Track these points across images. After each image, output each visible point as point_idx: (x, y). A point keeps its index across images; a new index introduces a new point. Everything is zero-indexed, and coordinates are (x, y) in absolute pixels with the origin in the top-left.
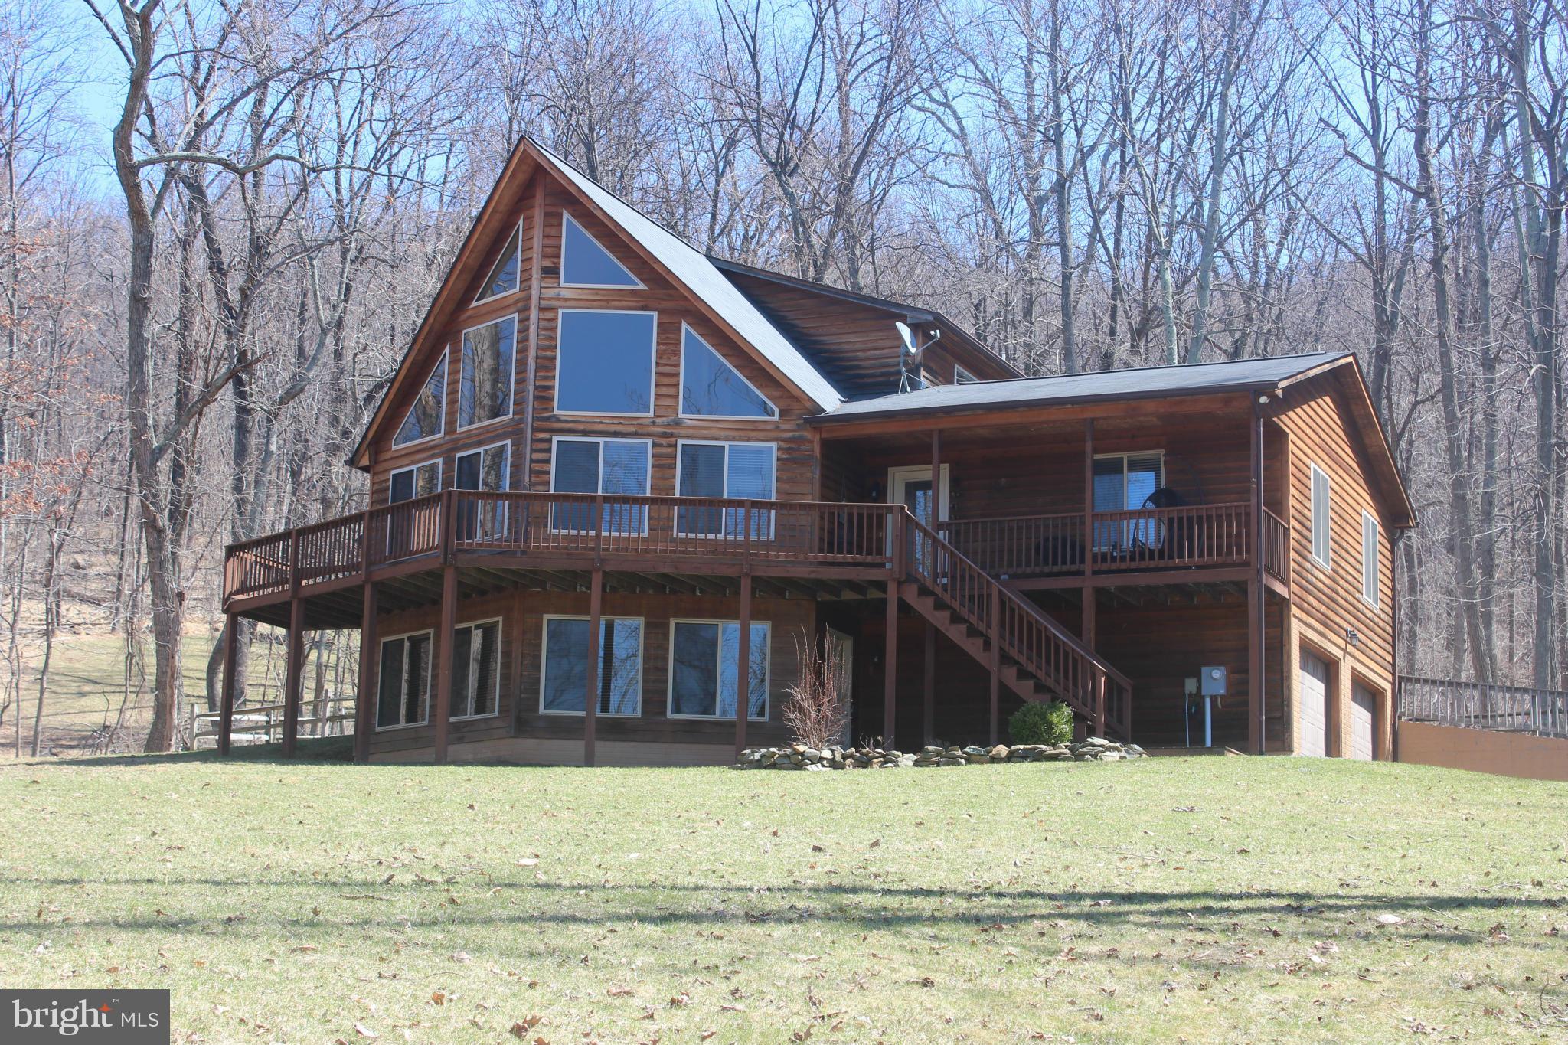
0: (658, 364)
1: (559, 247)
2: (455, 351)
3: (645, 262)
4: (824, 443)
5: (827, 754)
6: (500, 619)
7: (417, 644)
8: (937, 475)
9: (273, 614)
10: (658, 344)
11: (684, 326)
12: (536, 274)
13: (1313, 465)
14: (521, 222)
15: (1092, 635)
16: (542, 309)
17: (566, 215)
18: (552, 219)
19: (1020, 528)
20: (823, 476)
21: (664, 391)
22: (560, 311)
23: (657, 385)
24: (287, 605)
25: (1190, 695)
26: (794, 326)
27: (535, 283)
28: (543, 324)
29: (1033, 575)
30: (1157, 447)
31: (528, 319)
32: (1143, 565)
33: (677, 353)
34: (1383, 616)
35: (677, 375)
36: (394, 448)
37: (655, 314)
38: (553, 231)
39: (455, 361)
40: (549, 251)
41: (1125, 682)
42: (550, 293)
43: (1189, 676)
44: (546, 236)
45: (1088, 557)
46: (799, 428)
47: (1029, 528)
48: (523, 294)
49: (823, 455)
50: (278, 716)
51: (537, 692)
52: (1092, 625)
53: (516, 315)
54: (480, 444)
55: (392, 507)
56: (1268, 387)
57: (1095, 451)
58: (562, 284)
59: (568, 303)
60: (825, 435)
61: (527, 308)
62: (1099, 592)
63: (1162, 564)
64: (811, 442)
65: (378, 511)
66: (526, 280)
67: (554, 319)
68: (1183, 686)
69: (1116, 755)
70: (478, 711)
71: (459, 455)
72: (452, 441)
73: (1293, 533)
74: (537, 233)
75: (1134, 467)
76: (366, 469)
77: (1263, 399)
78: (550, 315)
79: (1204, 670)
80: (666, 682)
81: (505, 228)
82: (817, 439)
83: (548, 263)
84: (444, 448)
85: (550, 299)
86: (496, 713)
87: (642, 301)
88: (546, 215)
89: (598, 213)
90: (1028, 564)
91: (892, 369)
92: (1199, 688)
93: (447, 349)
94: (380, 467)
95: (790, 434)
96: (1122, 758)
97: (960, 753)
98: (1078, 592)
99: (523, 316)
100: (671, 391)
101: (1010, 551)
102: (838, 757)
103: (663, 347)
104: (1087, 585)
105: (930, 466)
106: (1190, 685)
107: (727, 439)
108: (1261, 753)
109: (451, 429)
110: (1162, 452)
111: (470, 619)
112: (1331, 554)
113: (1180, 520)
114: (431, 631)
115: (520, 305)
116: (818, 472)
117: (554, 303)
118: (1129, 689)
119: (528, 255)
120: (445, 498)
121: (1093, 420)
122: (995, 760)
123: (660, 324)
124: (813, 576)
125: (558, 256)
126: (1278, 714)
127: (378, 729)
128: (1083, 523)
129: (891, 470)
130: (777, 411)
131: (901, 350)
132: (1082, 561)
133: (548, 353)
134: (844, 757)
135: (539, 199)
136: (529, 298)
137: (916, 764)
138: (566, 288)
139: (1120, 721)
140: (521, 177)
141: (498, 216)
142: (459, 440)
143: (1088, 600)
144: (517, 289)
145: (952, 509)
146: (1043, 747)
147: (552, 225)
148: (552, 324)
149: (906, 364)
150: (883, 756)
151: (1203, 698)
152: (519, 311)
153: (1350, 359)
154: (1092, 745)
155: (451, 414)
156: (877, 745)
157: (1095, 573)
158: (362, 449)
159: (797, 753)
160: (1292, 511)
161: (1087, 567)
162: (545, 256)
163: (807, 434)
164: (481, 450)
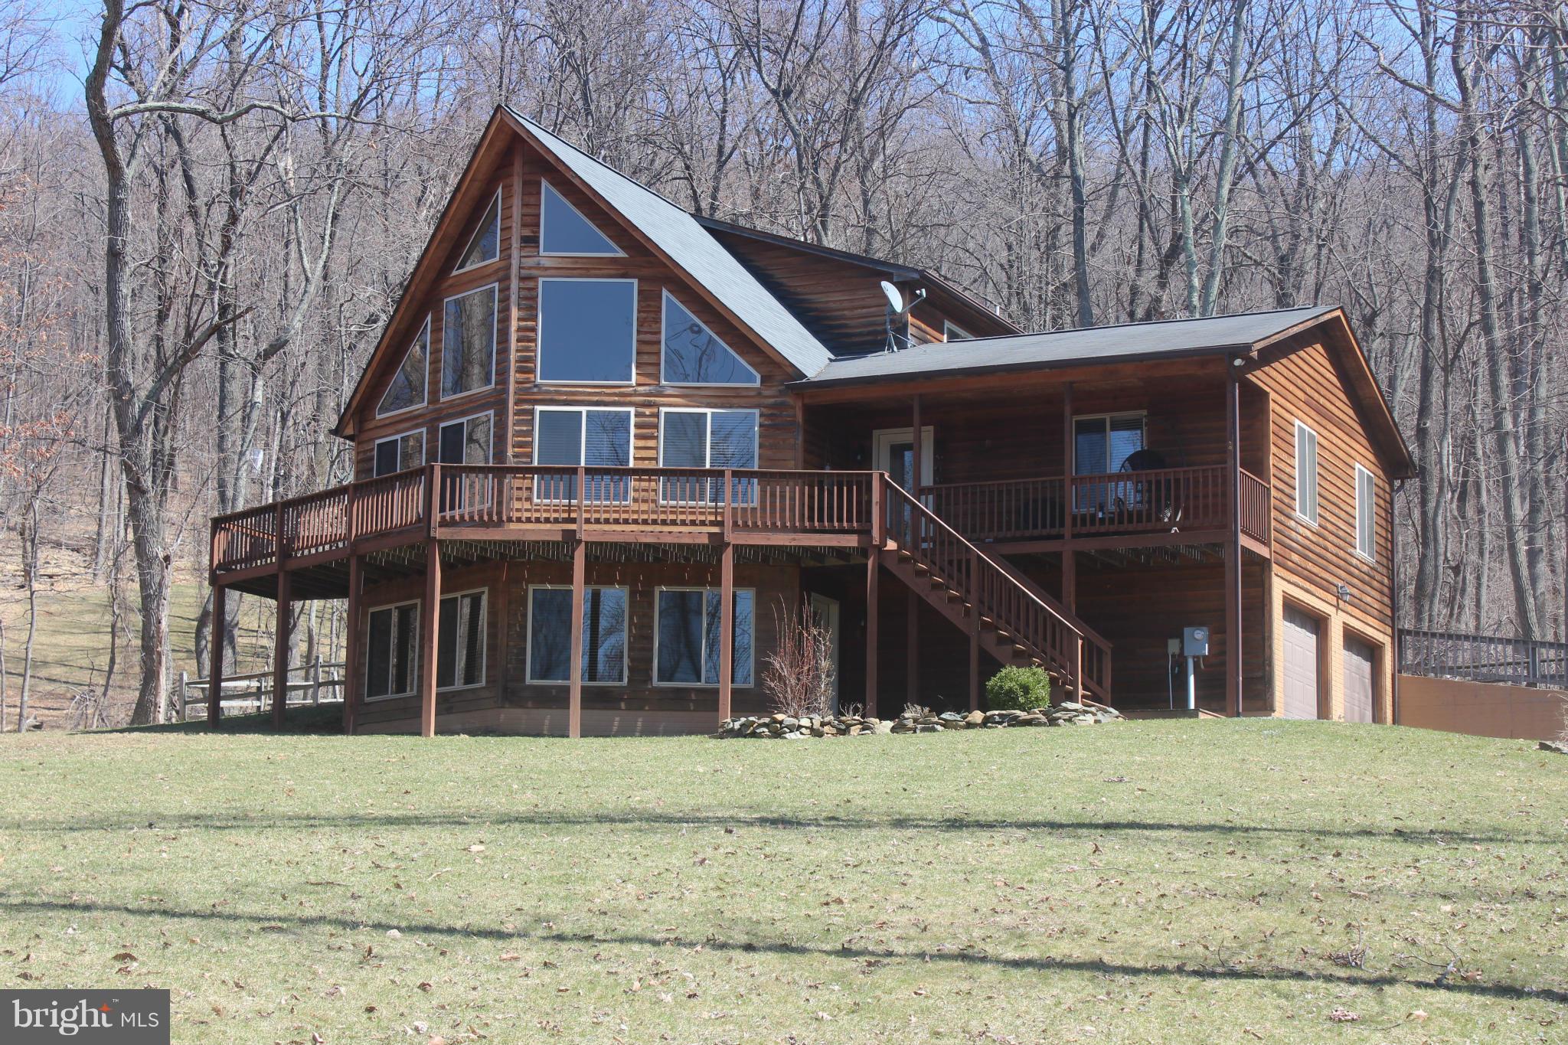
0: (638, 332)
1: (538, 216)
2: (437, 320)
3: (625, 230)
4: (808, 410)
5: (805, 722)
6: (486, 589)
7: (405, 614)
8: (918, 438)
9: (260, 586)
10: (639, 312)
11: (665, 293)
12: (515, 244)
13: (1297, 422)
14: (500, 190)
15: (1072, 598)
16: (522, 279)
17: (544, 183)
18: (531, 189)
19: (1000, 492)
20: (805, 441)
21: (645, 358)
22: (541, 280)
23: (638, 353)
24: (274, 578)
25: (1173, 656)
26: (781, 285)
27: (515, 253)
28: (523, 293)
29: (1014, 539)
30: (1140, 407)
31: (508, 288)
32: (1122, 528)
33: (658, 321)
34: (1380, 569)
35: (659, 342)
36: (378, 417)
37: (635, 281)
38: (532, 200)
39: (437, 330)
40: (528, 219)
41: (1106, 646)
42: (530, 262)
43: (1172, 637)
44: (525, 205)
45: (1068, 521)
46: (781, 393)
47: (1009, 492)
48: (503, 263)
49: (805, 421)
50: (269, 683)
51: (524, 662)
52: (1073, 589)
53: (496, 285)
54: (463, 414)
55: (376, 481)
56: (1242, 350)
57: (1076, 412)
58: (542, 253)
59: (549, 272)
60: (807, 401)
61: (507, 278)
62: (1079, 555)
63: (1140, 527)
64: (793, 408)
65: (362, 485)
66: (506, 249)
67: (535, 289)
68: (1166, 646)
69: (1090, 718)
70: (467, 682)
71: (442, 425)
72: (435, 410)
73: (1273, 492)
74: (517, 202)
75: (1117, 426)
76: (351, 438)
77: (1238, 362)
78: (531, 284)
79: (1187, 631)
80: (651, 649)
81: (484, 198)
82: (799, 404)
83: (527, 232)
84: (427, 418)
85: (530, 268)
86: (483, 683)
87: (621, 268)
88: (525, 183)
89: (576, 182)
90: (1009, 529)
91: (879, 328)
92: (1182, 649)
93: (429, 318)
94: (365, 437)
95: (771, 401)
96: (1096, 722)
97: (936, 719)
98: (1058, 555)
99: (503, 285)
100: (652, 359)
101: (991, 513)
102: (817, 725)
103: (644, 315)
104: (1067, 548)
105: (911, 429)
106: (1173, 646)
107: (709, 406)
108: (1238, 715)
109: (434, 398)
110: (1145, 412)
111: (456, 590)
112: (1319, 510)
113: (1158, 483)
114: (418, 601)
115: (501, 274)
116: (800, 439)
117: (535, 272)
118: (1109, 652)
119: (507, 223)
120: (428, 471)
121: (1072, 383)
122: (970, 726)
123: (640, 292)
124: (793, 543)
125: (538, 225)
126: (1260, 674)
127: (367, 700)
128: (1062, 487)
129: (876, 433)
130: (758, 377)
131: (886, 309)
132: (1062, 525)
133: (530, 323)
134: (823, 724)
135: (518, 167)
136: (509, 267)
137: (893, 730)
138: (546, 256)
139: (1100, 683)
140: (499, 145)
141: (477, 185)
142: (441, 409)
143: (1068, 564)
144: (497, 259)
145: (936, 472)
146: (1018, 712)
147: (531, 194)
148: (533, 293)
149: (892, 322)
150: (861, 723)
151: (1185, 659)
152: (500, 281)
153: (1338, 313)
154: (1066, 710)
155: (434, 383)
156: (856, 711)
157: (1074, 536)
158: (347, 418)
159: (775, 721)
160: (1272, 470)
161: (1067, 531)
162: (524, 225)
163: (790, 400)
164: (464, 420)
